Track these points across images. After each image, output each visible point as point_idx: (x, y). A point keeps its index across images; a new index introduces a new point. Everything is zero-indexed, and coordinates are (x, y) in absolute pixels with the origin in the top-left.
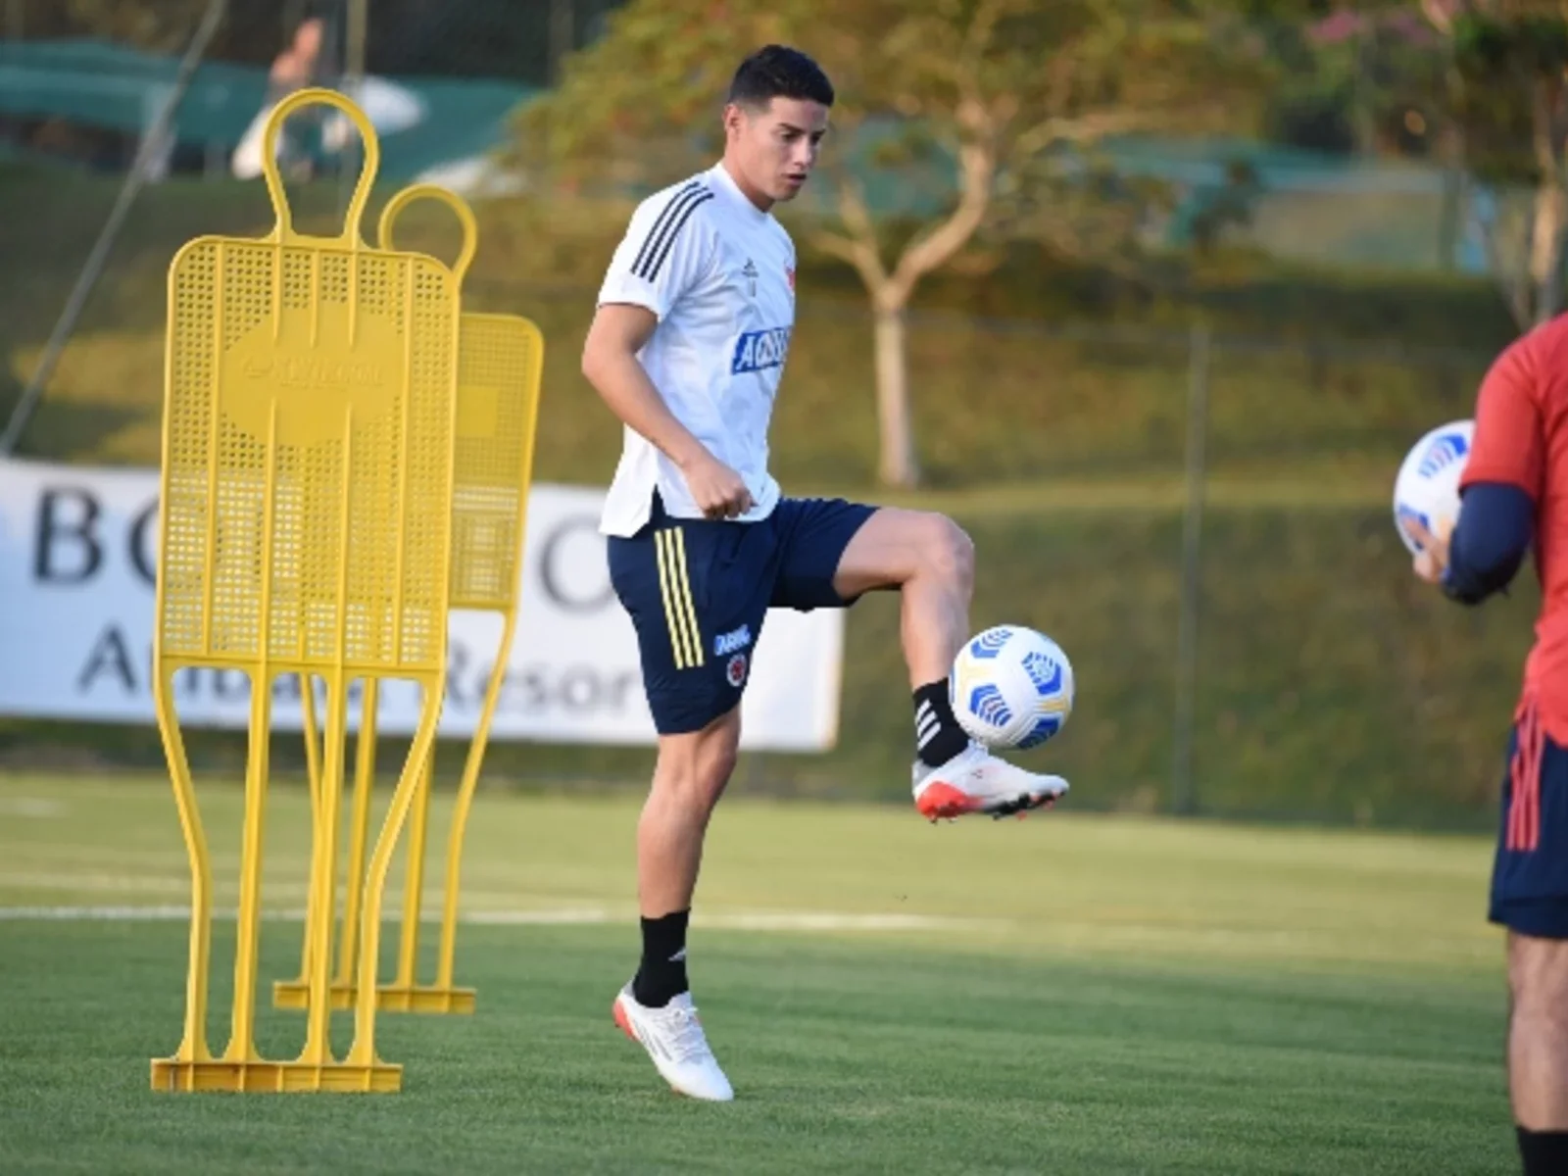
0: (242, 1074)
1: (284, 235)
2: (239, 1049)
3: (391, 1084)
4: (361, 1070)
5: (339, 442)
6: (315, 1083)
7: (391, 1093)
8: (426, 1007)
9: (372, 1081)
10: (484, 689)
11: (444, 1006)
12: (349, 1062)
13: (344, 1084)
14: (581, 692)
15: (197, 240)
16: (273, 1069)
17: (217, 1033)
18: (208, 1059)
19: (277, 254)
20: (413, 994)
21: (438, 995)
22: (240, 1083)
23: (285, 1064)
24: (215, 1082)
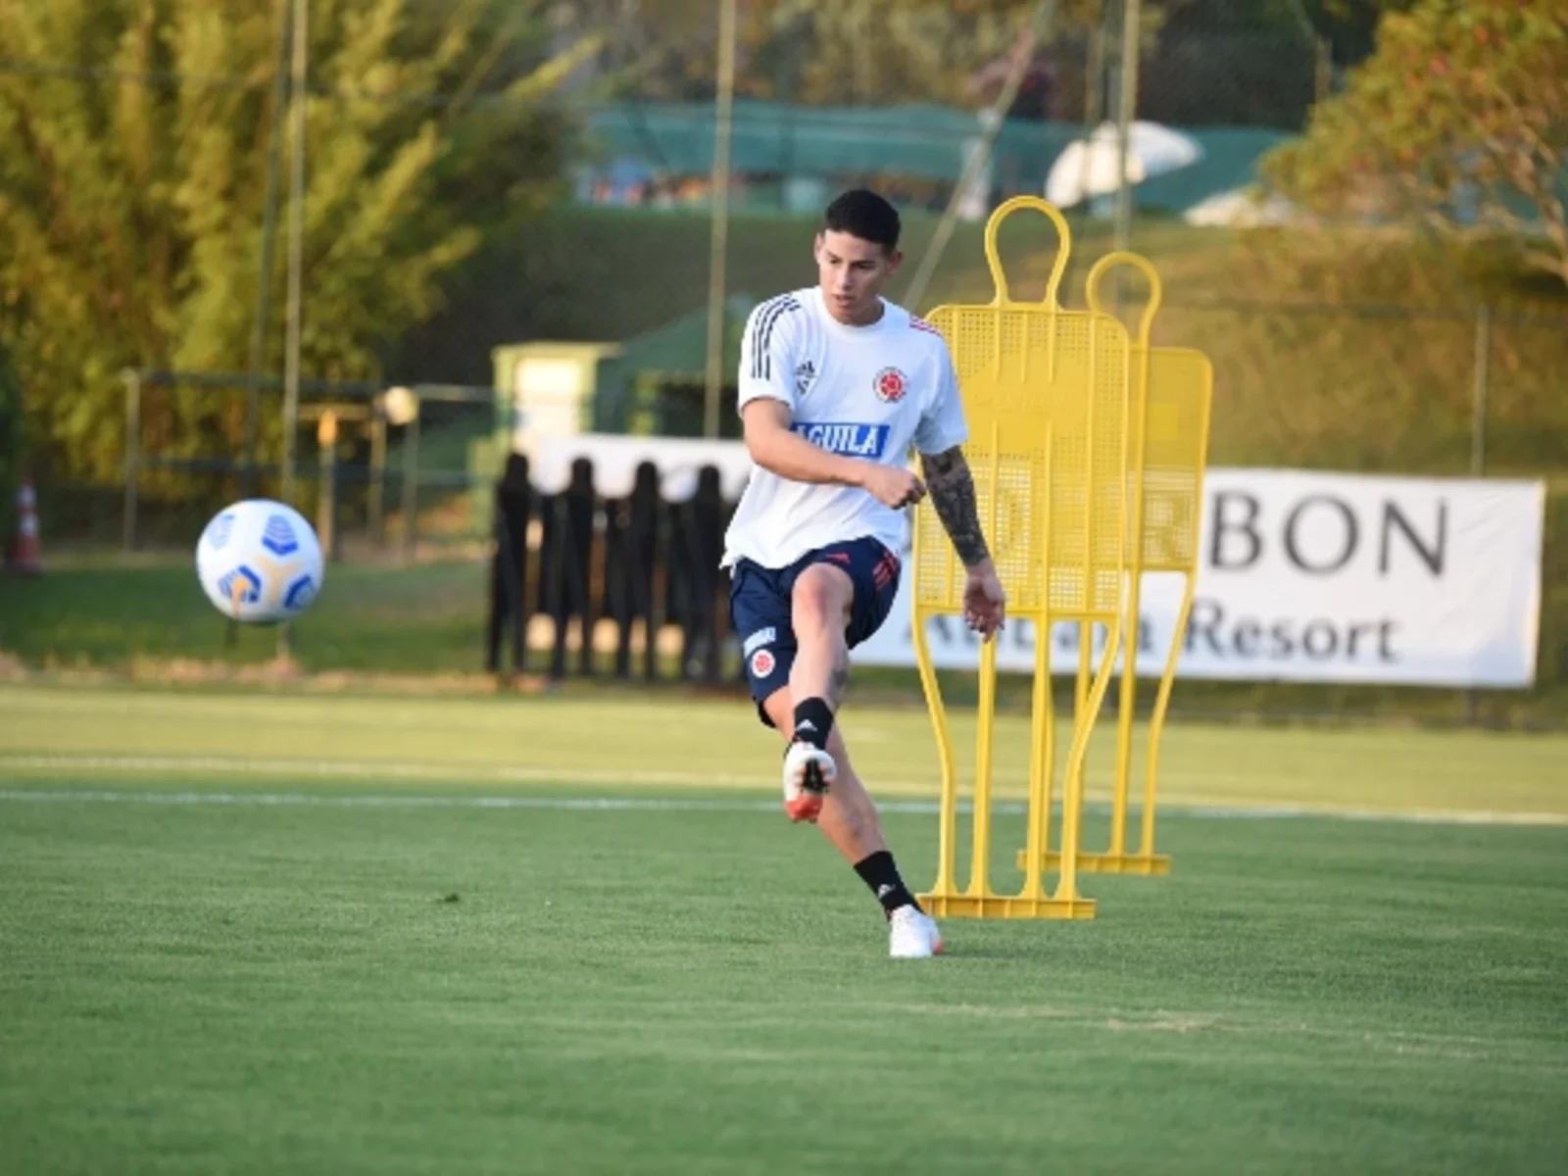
0: (980, 905)
1: (1002, 303)
2: (977, 888)
3: (1088, 914)
4: (1066, 903)
5: (1043, 451)
6: (1032, 912)
7: (1087, 920)
8: (1132, 870)
9: (1074, 912)
10: (1238, 639)
11: (1146, 869)
12: (1058, 897)
13: (1053, 913)
14: (1320, 641)
15: (942, 307)
16: (1001, 902)
17: (961, 876)
18: (955, 894)
19: (997, 317)
20: (1124, 861)
21: (1142, 861)
22: (979, 911)
23: (1009, 898)
24: (960, 911)
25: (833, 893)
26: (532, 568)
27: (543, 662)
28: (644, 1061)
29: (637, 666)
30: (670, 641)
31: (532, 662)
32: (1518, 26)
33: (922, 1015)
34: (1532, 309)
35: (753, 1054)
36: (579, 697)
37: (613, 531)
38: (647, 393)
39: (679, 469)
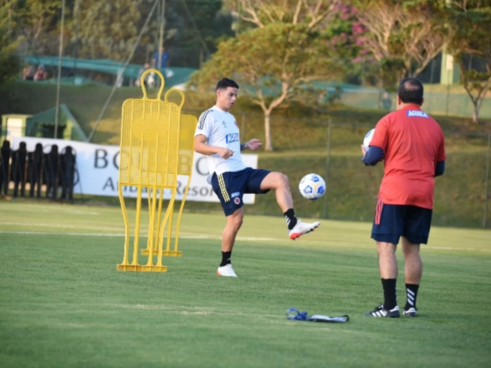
0: (135, 268)
1: (145, 99)
2: (134, 263)
3: (165, 270)
4: (159, 267)
5: (156, 140)
6: (150, 270)
7: (165, 272)
8: (172, 255)
9: (161, 270)
10: (184, 191)
11: (175, 255)
12: (157, 266)
13: (155, 270)
14: (204, 192)
15: (128, 99)
16: (141, 267)
17: (130, 259)
18: (128, 264)
19: (144, 102)
20: (169, 252)
21: (174, 253)
22: (135, 269)
23: (143, 266)
24: (130, 269)
25: (92, 262)
26: (10, 169)
27: (12, 193)
28: (41, 328)
29: (35, 194)
30: (44, 188)
31: (9, 193)
32: (251, 46)
33: (126, 309)
34: (253, 113)
35: (75, 325)
36: (21, 202)
37: (30, 160)
38: (39, 127)
39: (47, 146)
